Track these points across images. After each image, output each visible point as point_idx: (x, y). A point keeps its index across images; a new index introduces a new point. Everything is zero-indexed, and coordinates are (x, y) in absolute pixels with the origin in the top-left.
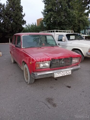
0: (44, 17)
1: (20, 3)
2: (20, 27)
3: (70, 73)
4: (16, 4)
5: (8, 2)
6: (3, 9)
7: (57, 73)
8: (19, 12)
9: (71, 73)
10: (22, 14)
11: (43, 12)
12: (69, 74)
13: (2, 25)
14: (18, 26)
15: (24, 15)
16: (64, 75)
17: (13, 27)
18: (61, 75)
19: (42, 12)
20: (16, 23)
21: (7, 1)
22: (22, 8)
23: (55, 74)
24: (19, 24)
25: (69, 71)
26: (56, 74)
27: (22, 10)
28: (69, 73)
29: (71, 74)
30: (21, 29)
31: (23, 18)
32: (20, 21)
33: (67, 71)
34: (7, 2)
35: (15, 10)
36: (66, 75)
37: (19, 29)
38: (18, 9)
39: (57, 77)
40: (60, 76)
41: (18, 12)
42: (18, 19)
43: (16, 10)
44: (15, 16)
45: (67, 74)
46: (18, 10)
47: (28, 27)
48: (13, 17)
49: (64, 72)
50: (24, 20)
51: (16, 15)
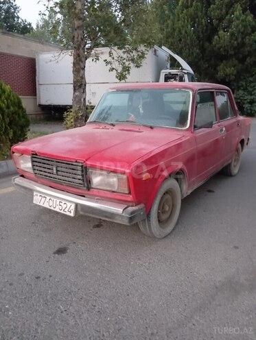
7: (39, 195)
12: (68, 213)
16: (52, 208)
18: (47, 205)
23: (36, 195)
25: (69, 204)
28: (66, 210)
33: (64, 202)
40: (44, 206)
45: (62, 212)
49: (55, 200)
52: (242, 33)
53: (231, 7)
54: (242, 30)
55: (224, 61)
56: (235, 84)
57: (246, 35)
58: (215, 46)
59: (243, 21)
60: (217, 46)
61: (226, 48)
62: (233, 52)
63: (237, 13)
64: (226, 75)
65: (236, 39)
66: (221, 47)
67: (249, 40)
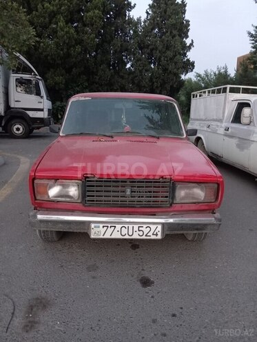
0: (253, 48)
1: (185, 11)
2: (172, 80)
3: (157, 235)
4: (170, 17)
5: (150, 12)
6: (134, 32)
7: (101, 225)
8: (177, 37)
9: (159, 234)
10: (185, 42)
11: (254, 33)
12: (154, 237)
13: (127, 76)
14: (170, 76)
15: (192, 44)
16: (127, 237)
17: (154, 80)
18: (116, 235)
19: (249, 33)
20: (165, 70)
21: (148, 11)
22: (189, 25)
23: (95, 227)
24: (170, 72)
25: (153, 227)
26: (99, 227)
27: (188, 31)
28: (150, 234)
29: (159, 237)
30: (175, 86)
31: (186, 54)
32: (176, 63)
33: (145, 226)
34: (147, 13)
35: (167, 32)
36: (136, 236)
37: (172, 87)
38: (173, 31)
39: (101, 237)
40: (113, 237)
41: (173, 38)
42: (171, 59)
43: (168, 34)
44: (164, 50)
45: (144, 237)
46: (175, 32)
47: (202, 78)
48: (158, 52)
49: (131, 226)
50: (188, 60)
51: (168, 48)
52: (67, 44)
53: (54, 17)
54: (67, 41)
55: (52, 70)
56: (64, 93)
57: (71, 47)
58: (42, 54)
59: (67, 32)
60: (44, 54)
61: (54, 57)
62: (60, 62)
63: (61, 24)
64: (56, 83)
65: (62, 50)
66: (48, 55)
67: (74, 52)
